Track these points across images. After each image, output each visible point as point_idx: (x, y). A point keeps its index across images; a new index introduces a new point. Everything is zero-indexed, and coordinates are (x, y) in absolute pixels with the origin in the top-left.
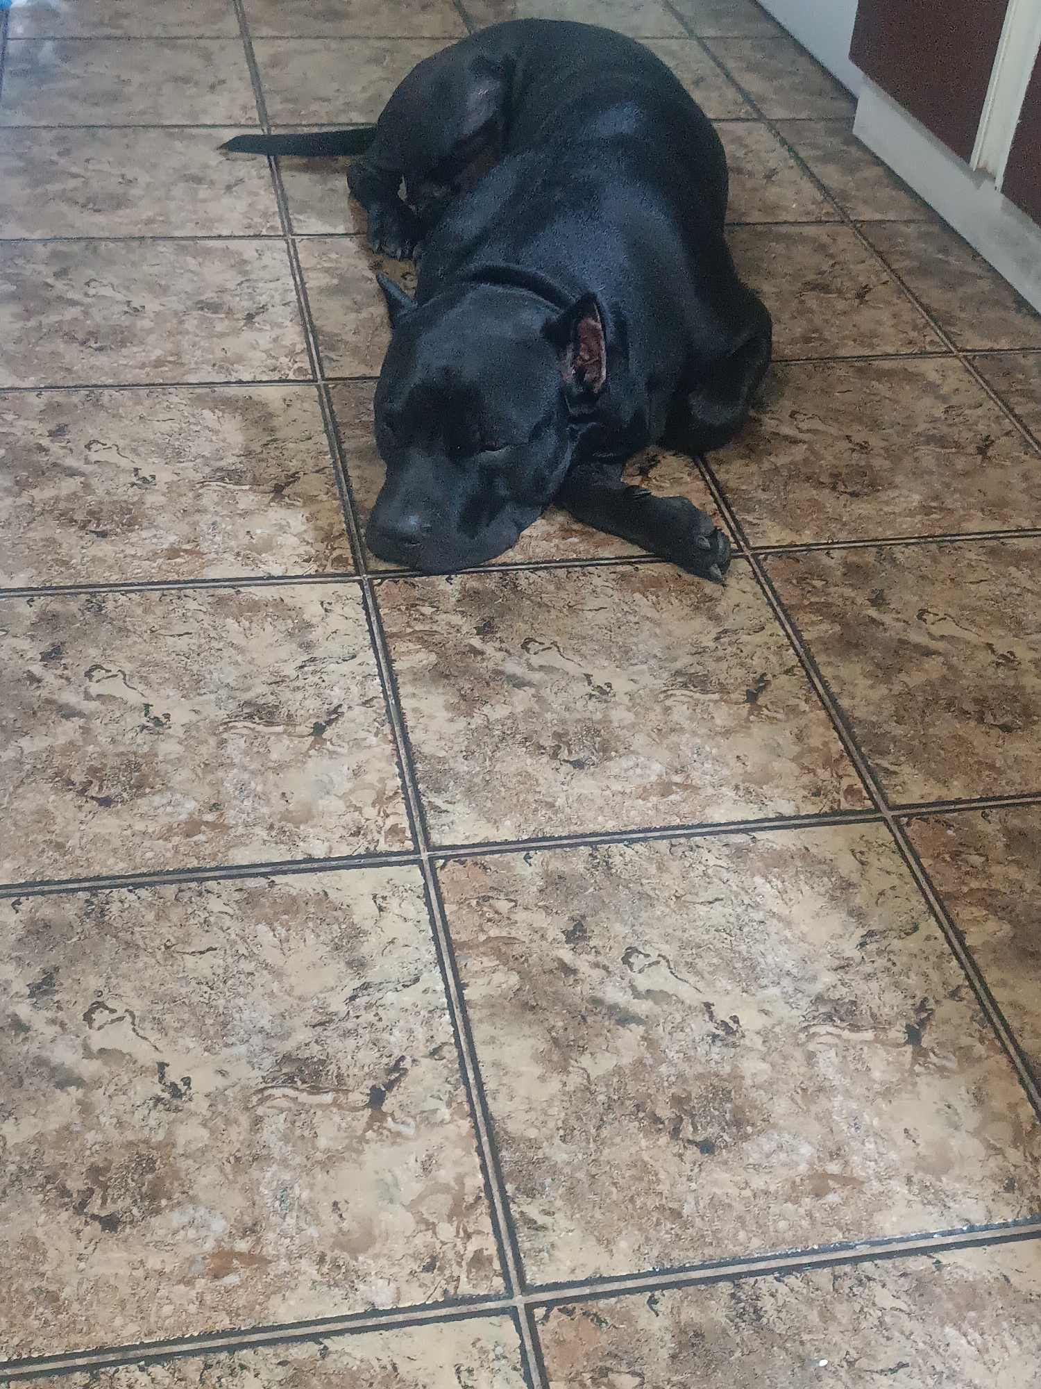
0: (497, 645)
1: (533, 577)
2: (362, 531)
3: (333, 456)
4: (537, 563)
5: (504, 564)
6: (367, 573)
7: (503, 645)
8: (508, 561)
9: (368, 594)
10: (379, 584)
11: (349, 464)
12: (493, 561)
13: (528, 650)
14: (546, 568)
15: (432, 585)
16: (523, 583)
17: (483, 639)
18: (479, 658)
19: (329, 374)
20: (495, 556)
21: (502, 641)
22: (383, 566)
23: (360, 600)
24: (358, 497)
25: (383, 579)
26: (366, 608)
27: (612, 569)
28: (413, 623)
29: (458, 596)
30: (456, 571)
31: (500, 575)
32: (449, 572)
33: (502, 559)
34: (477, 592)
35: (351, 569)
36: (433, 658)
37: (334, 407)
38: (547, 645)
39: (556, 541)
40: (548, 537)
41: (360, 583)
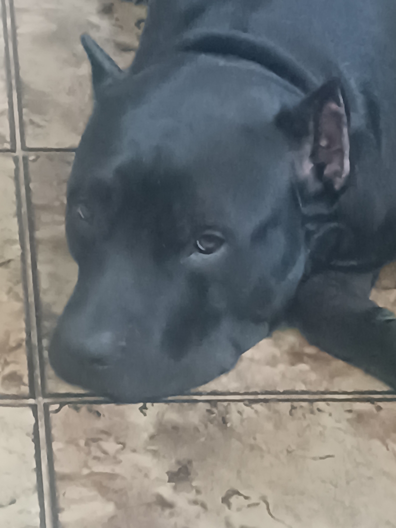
0: (192, 495)
1: (248, 411)
2: (45, 342)
3: (23, 247)
4: (256, 393)
5: (214, 393)
6: (45, 396)
7: (200, 498)
8: (220, 389)
9: (41, 423)
10: (57, 411)
11: (40, 257)
12: (201, 389)
13: (229, 505)
14: (266, 401)
15: (122, 415)
16: (234, 417)
17: (175, 488)
18: (167, 511)
19: (30, 144)
20: (206, 382)
21: (198, 492)
22: (64, 388)
23: (31, 430)
24: (46, 298)
25: (62, 405)
26: (36, 440)
27: (347, 405)
28: (91, 463)
29: (152, 430)
30: (154, 400)
31: (207, 406)
32: (145, 400)
33: (212, 386)
34: (175, 428)
35: (25, 389)
36: (110, 508)
37: (31, 186)
38: (254, 499)
39: (282, 367)
40: (273, 362)
41: (34, 408)
